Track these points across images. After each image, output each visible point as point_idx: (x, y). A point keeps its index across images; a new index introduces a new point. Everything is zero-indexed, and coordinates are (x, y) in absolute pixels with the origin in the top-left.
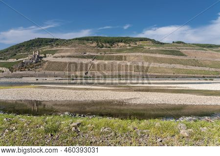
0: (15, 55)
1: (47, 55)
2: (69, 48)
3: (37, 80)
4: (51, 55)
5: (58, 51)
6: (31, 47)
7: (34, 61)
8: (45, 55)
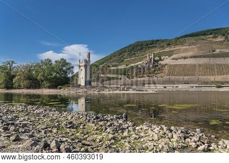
0: (123, 61)
1: (162, 58)
2: (187, 47)
3: (165, 87)
4: (167, 57)
5: (175, 52)
6: (133, 52)
7: (151, 66)
8: (160, 57)
